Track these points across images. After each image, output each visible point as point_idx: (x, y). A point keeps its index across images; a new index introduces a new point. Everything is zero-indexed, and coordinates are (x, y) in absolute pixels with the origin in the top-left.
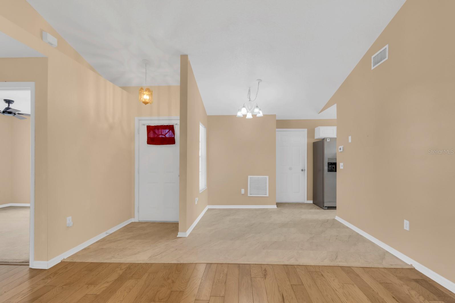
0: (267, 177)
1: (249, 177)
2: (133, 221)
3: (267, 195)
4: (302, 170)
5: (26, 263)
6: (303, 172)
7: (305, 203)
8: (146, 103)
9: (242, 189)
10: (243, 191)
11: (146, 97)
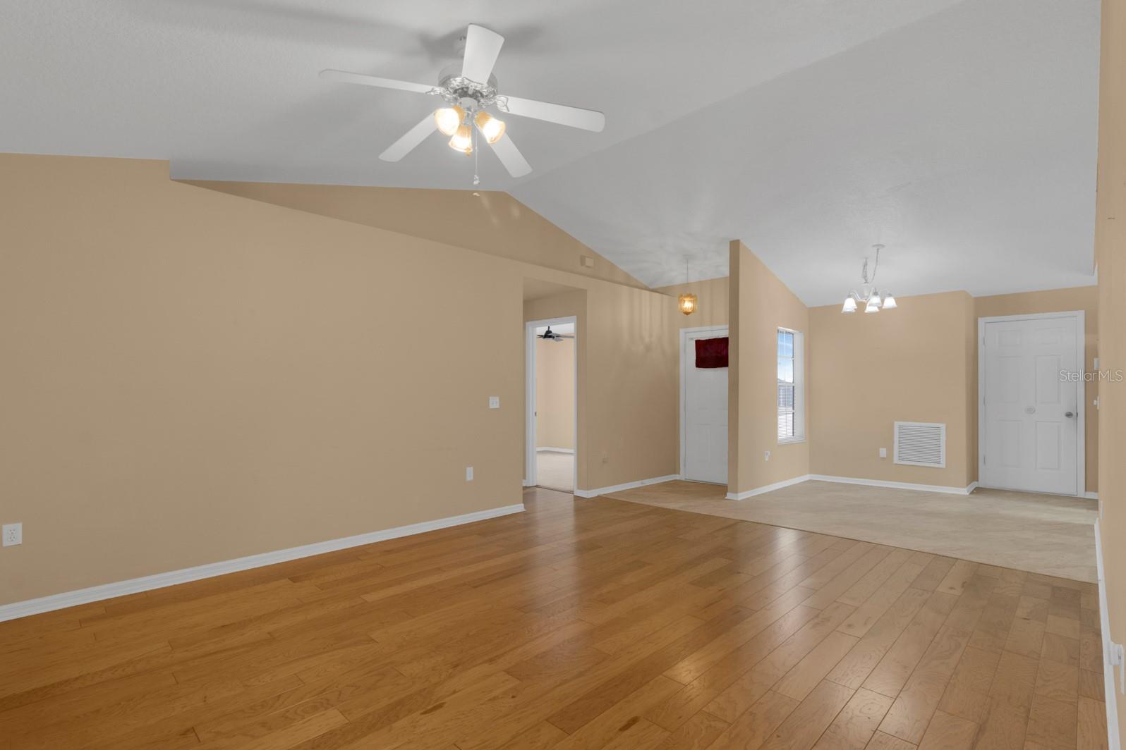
0: (943, 426)
1: (897, 424)
2: (678, 478)
3: (943, 465)
4: (1069, 415)
5: (571, 492)
6: (1070, 420)
7: (1078, 496)
8: (687, 313)
9: (881, 449)
10: (883, 452)
11: (688, 305)
